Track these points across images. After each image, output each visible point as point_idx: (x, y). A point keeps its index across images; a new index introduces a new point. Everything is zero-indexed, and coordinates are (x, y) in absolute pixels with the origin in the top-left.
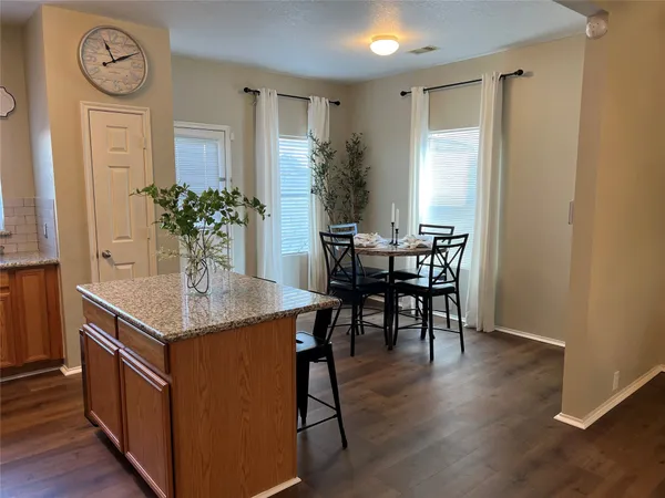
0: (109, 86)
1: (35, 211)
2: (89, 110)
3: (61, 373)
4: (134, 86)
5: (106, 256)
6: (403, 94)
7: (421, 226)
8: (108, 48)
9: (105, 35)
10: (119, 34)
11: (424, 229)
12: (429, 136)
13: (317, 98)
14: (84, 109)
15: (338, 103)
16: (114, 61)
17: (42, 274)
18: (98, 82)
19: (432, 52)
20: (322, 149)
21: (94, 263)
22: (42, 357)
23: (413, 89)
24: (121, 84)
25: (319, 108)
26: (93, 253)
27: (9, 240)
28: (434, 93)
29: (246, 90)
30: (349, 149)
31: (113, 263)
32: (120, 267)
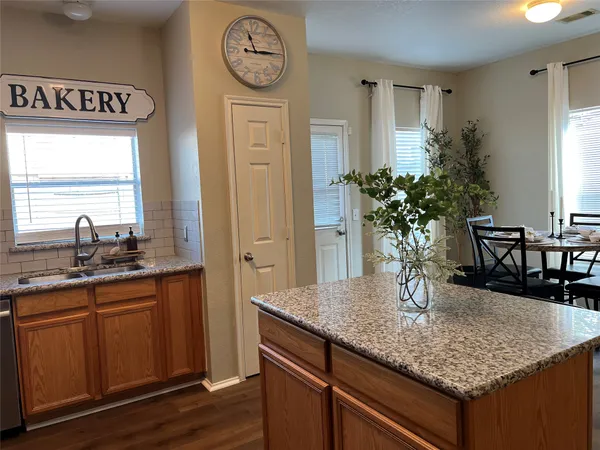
0: (250, 78)
1: (172, 214)
2: (232, 104)
3: (204, 389)
4: (274, 77)
5: (248, 259)
6: (533, 73)
7: (572, 215)
8: (250, 38)
9: (247, 25)
10: (261, 24)
11: (576, 219)
12: (571, 115)
13: (431, 86)
14: (227, 103)
15: (449, 91)
16: (256, 52)
17: (187, 280)
18: (240, 74)
19: (591, 17)
20: (436, 139)
21: (236, 267)
22: (186, 370)
23: (550, 66)
24: (262, 77)
25: (432, 96)
26: (236, 256)
27: (148, 245)
28: (574, 68)
29: (364, 82)
30: (465, 137)
31: (254, 267)
32: (261, 271)
